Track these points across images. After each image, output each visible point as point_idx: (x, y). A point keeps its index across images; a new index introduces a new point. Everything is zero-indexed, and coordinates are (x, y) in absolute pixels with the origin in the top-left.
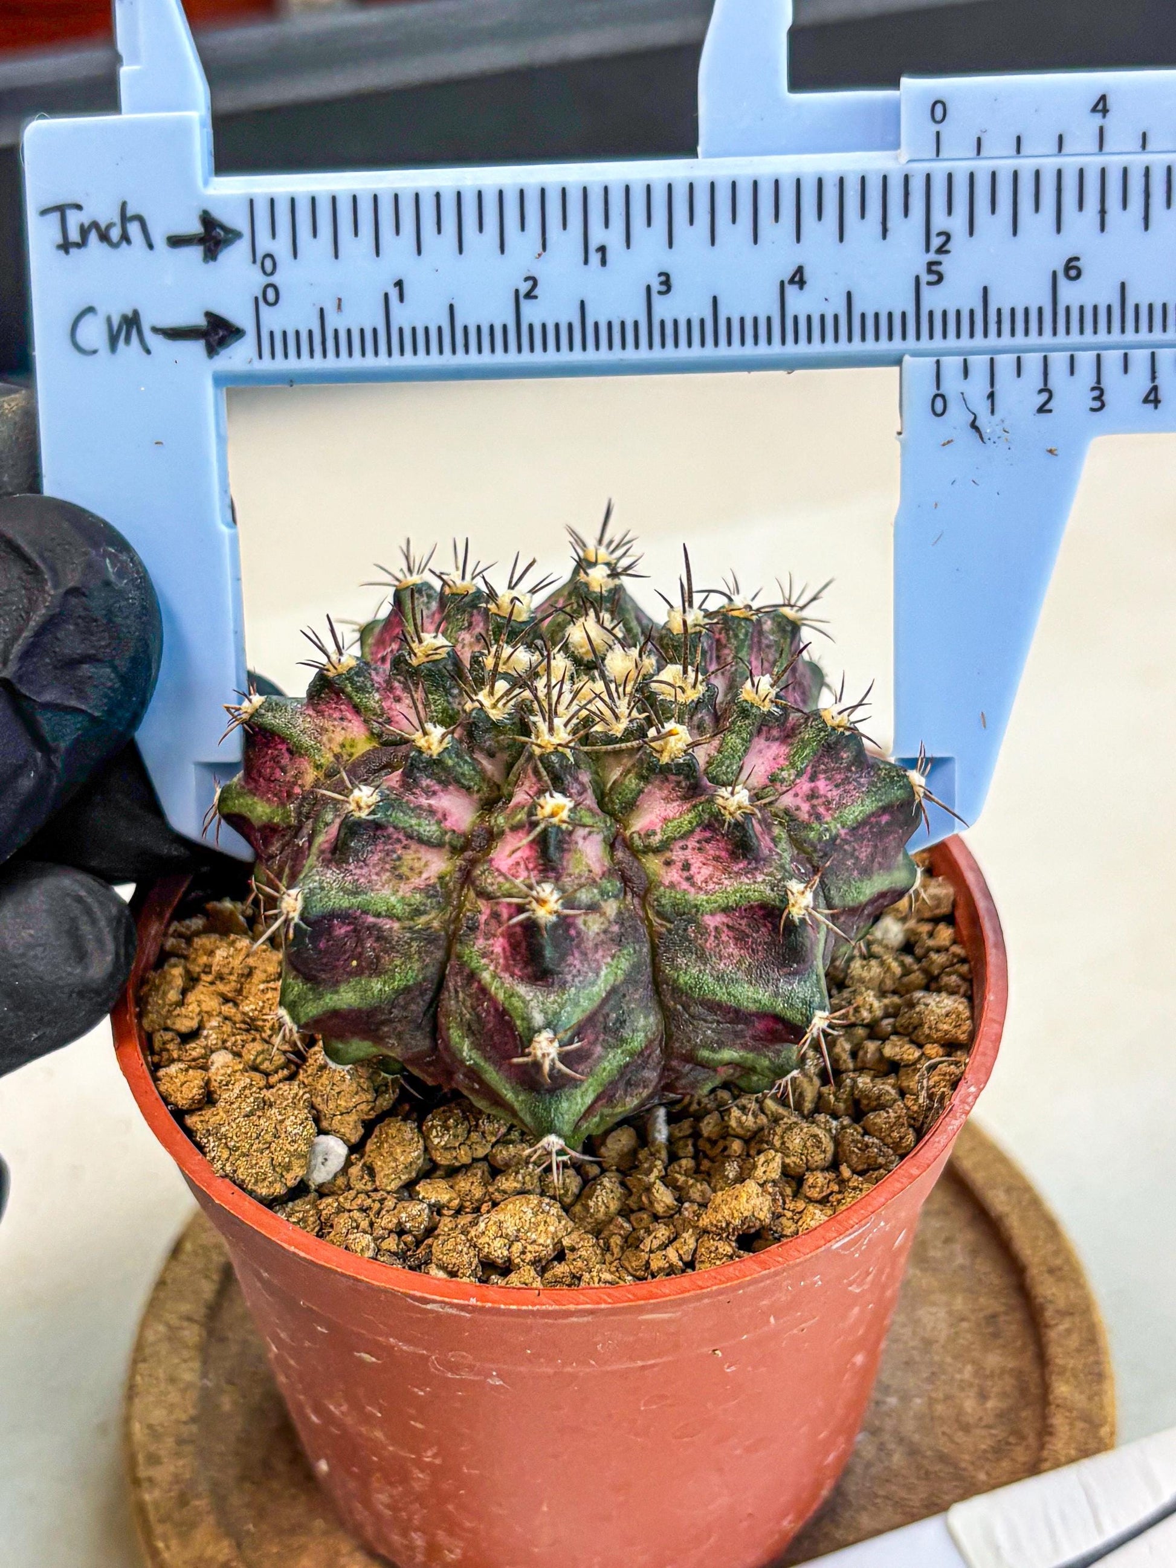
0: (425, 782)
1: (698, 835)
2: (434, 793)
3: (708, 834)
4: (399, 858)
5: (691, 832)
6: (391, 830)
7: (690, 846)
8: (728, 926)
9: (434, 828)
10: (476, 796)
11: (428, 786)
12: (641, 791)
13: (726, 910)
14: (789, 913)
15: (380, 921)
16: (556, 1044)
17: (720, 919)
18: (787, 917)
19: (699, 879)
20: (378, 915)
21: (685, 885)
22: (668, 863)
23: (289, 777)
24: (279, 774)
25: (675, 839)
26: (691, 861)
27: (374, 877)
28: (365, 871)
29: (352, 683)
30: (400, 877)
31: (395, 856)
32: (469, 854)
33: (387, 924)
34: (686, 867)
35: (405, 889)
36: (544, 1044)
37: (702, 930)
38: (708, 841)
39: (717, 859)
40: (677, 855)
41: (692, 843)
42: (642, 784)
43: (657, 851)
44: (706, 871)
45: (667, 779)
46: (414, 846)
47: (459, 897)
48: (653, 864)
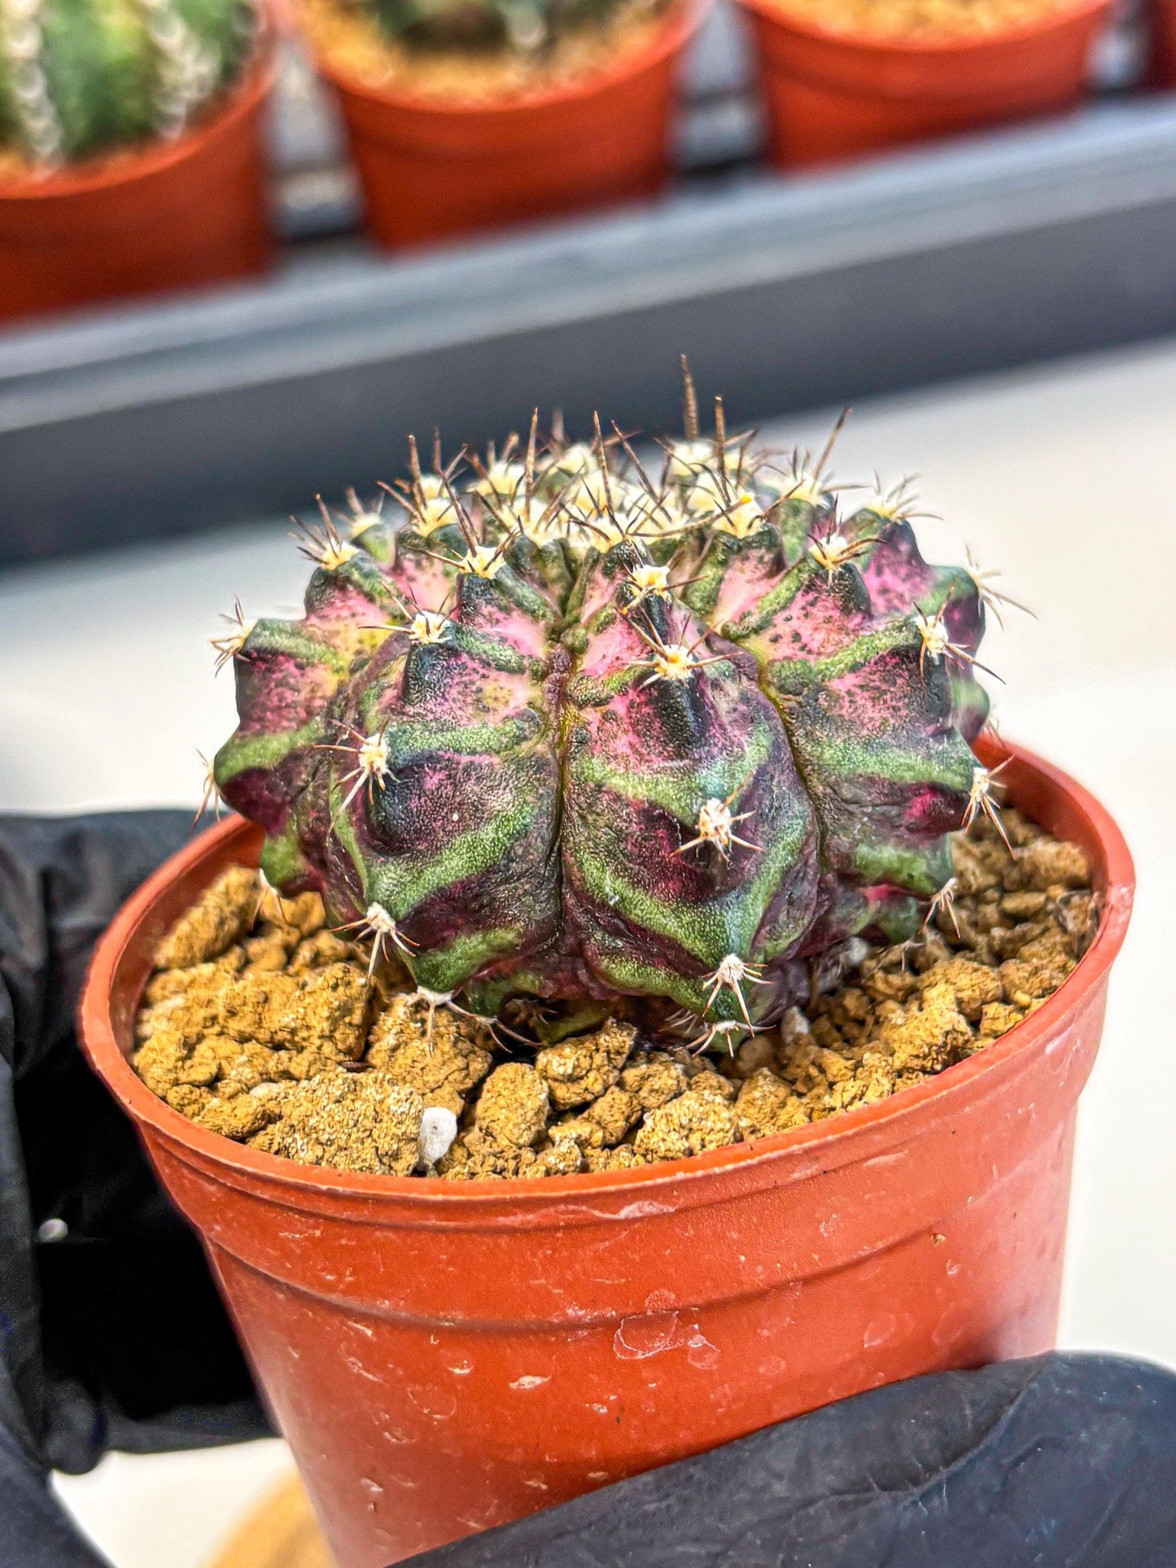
0: (486, 610)
1: (800, 601)
2: (498, 621)
3: (811, 596)
4: (480, 690)
5: (791, 599)
6: (465, 657)
7: (794, 616)
8: (861, 687)
9: (510, 652)
10: (542, 623)
11: (490, 614)
12: (721, 580)
13: (854, 668)
14: (927, 650)
15: (476, 759)
16: (727, 812)
17: (851, 680)
18: (926, 656)
19: (814, 646)
20: (473, 752)
21: (802, 654)
22: (775, 640)
23: (304, 694)
24: (290, 696)
25: (775, 612)
26: (801, 631)
27: (459, 712)
28: (447, 706)
29: (359, 569)
30: (486, 710)
31: (474, 688)
32: (555, 676)
33: (485, 760)
34: (797, 637)
35: (493, 721)
36: (714, 814)
37: (834, 698)
38: (812, 604)
39: (828, 620)
40: (783, 628)
41: (795, 611)
42: (720, 572)
43: (757, 630)
44: (819, 637)
45: (747, 558)
46: (494, 674)
47: (557, 717)
48: (759, 646)
